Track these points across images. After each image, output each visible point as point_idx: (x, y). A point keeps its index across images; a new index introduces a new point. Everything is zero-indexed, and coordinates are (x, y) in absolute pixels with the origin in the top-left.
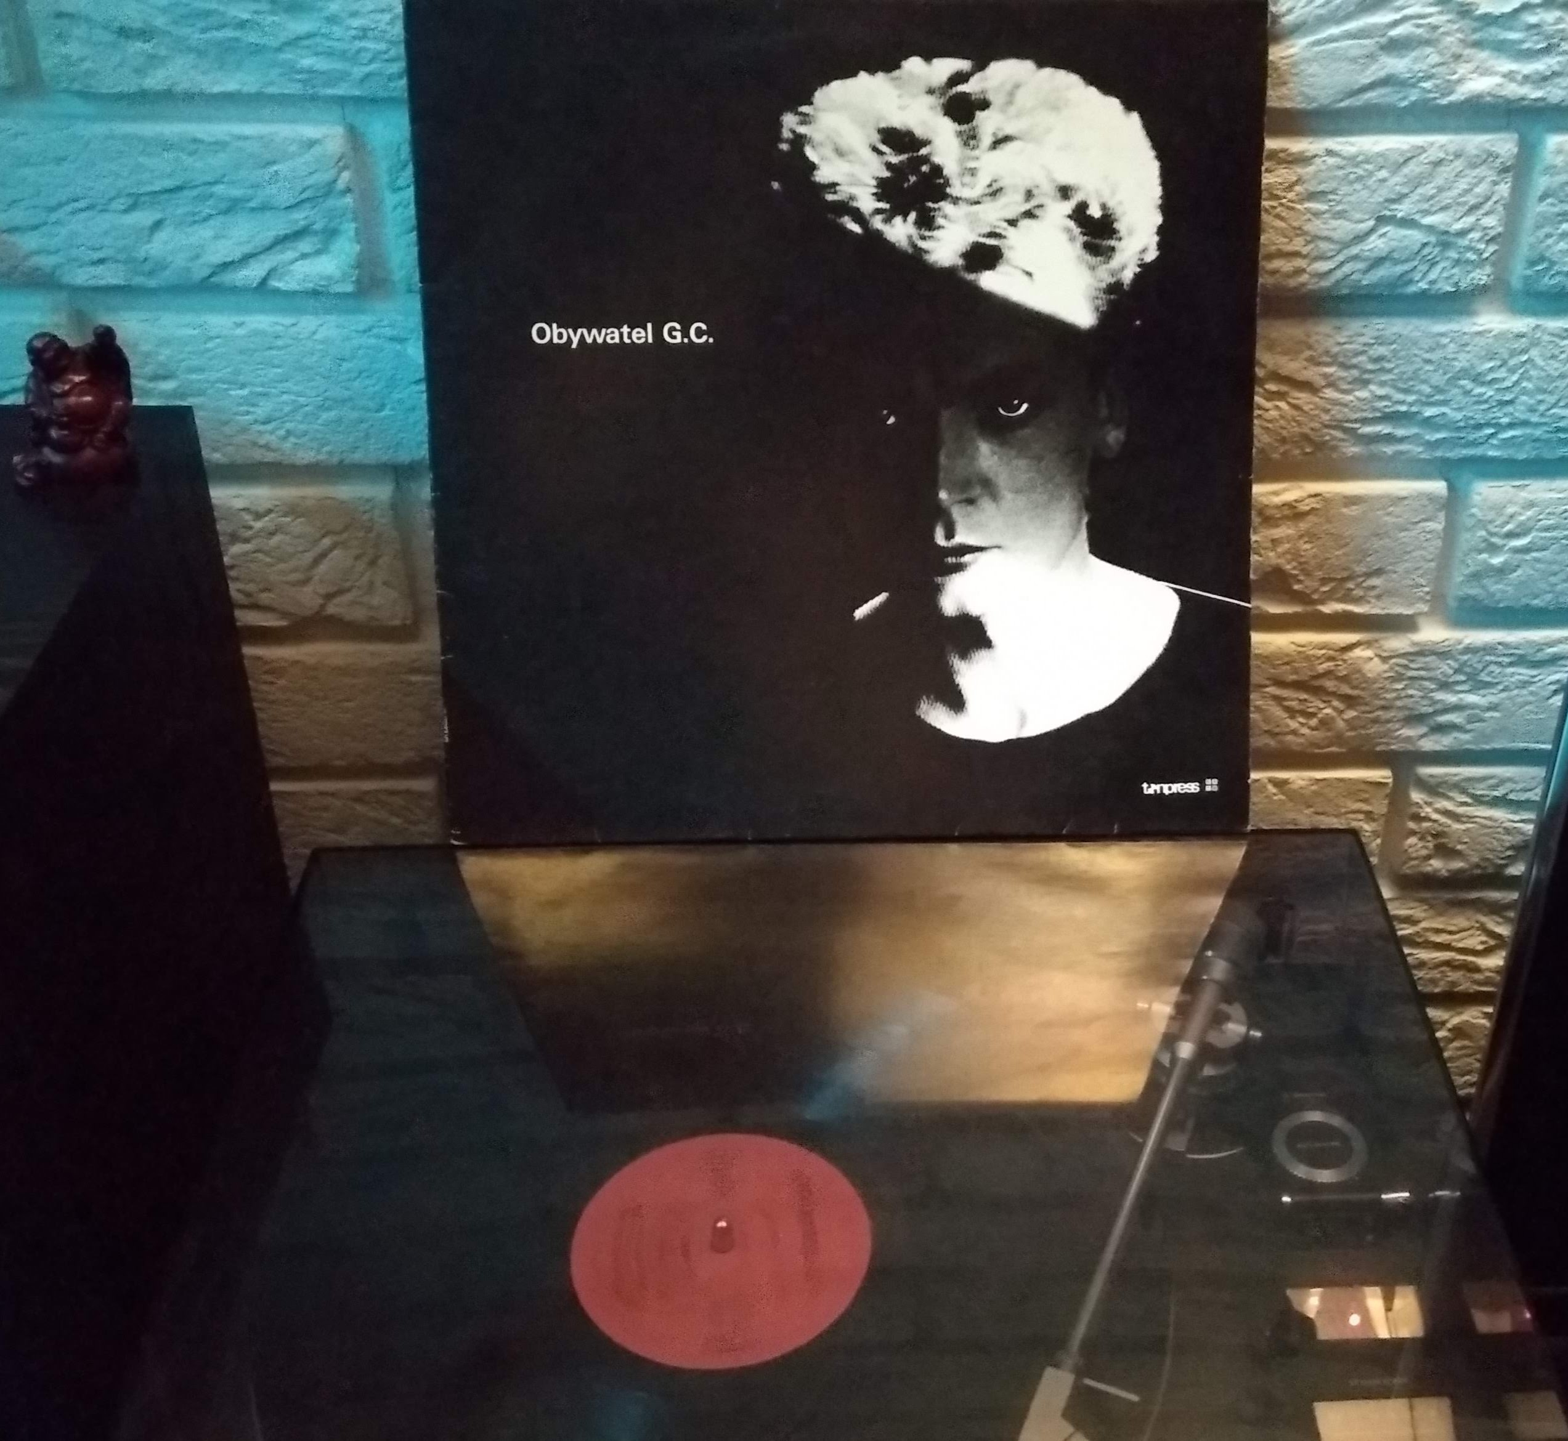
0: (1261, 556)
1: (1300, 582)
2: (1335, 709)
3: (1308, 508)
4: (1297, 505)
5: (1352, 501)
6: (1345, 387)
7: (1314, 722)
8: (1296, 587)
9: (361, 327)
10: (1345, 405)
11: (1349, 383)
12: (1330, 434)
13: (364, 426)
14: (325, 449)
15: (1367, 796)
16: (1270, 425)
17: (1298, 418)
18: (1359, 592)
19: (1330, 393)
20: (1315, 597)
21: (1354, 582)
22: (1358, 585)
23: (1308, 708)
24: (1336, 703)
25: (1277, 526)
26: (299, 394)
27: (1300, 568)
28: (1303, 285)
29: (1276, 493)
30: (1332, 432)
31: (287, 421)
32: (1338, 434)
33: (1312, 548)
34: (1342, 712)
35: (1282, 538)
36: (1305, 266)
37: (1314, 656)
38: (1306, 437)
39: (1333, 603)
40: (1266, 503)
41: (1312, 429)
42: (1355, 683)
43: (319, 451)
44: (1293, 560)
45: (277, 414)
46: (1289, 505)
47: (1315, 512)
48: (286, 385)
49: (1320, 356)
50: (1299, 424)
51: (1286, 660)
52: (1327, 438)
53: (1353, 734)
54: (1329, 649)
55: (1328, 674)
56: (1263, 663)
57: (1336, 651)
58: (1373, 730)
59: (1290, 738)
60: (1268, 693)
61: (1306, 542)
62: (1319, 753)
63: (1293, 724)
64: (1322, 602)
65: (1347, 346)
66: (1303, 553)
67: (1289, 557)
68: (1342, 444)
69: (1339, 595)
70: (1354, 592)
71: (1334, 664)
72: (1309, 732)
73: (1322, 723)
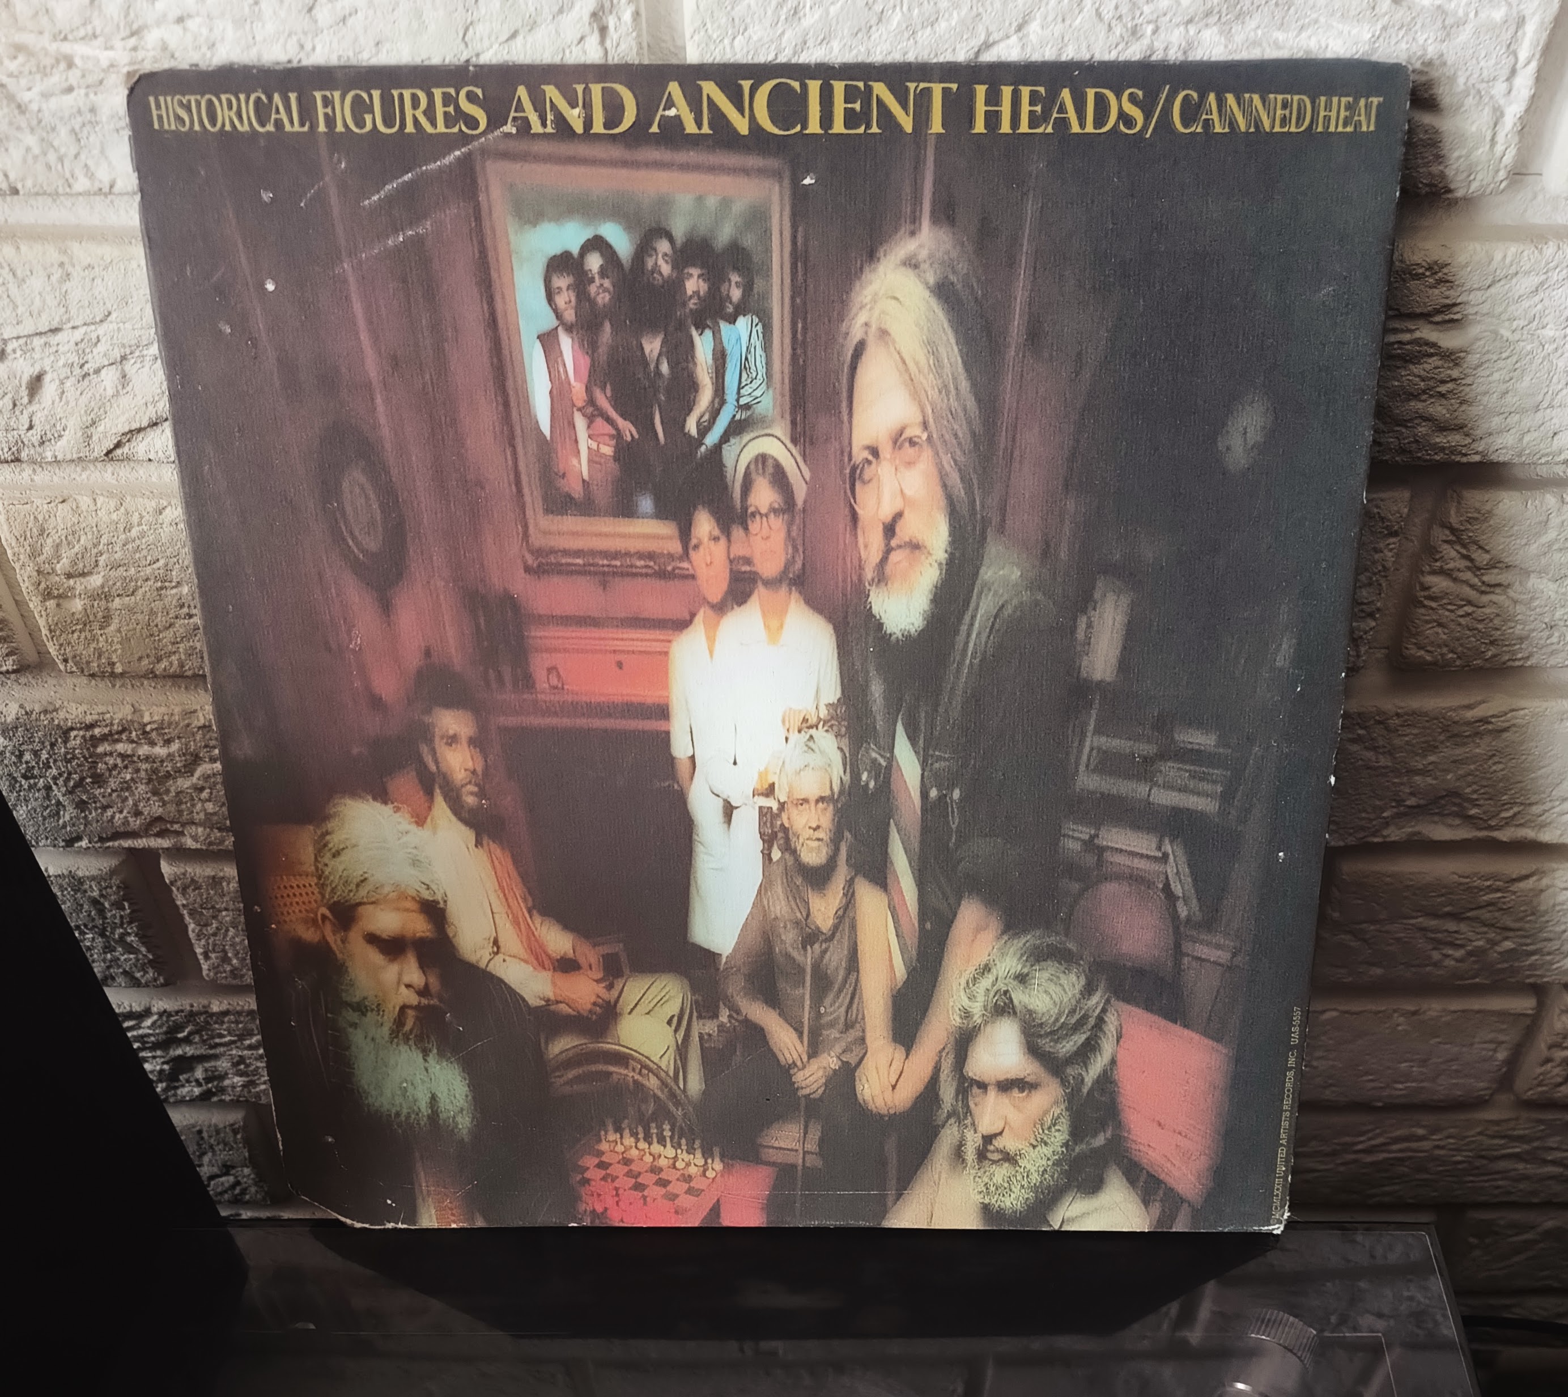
0: (1436, 779)
1: (1478, 806)
2: (1489, 941)
3: (1506, 725)
4: (1493, 720)
7: (1459, 953)
8: (1474, 811)
15: (1505, 1026)
16: (1480, 626)
17: (1519, 617)
18: (1547, 818)
20: (1494, 821)
21: (1544, 807)
22: (1548, 810)
23: (1457, 939)
24: (1493, 935)
25: (1465, 744)
27: (1482, 791)
29: (1469, 707)
33: (1502, 770)
34: (1497, 943)
35: (1467, 758)
37: (1476, 887)
38: (1522, 639)
39: (1513, 829)
40: (1457, 719)
41: (1534, 630)
42: (1522, 915)
44: (1475, 783)
46: (1484, 721)
47: (1514, 729)
50: (1517, 621)
51: (1444, 891)
53: (1506, 965)
54: (1499, 880)
55: (1490, 904)
56: (1415, 894)
57: (1508, 881)
58: (1528, 963)
59: (1428, 969)
60: (1412, 925)
61: (1495, 764)
62: (1459, 985)
63: (1436, 955)
64: (1498, 828)
66: (1488, 776)
67: (1470, 778)
69: (1522, 821)
70: (1542, 818)
71: (1499, 895)
72: (1453, 963)
73: (1470, 954)
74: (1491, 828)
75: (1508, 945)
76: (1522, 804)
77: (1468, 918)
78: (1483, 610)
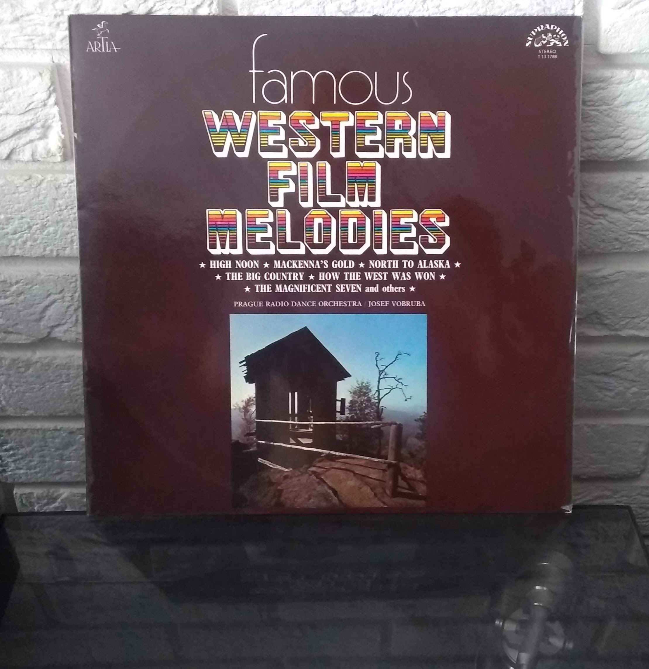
1: (608, 319)
2: (625, 387)
3: (615, 279)
4: (609, 277)
5: (641, 275)
6: (642, 212)
7: (611, 394)
8: (607, 322)
9: (67, 181)
10: (641, 222)
11: (644, 209)
12: (632, 238)
13: (69, 236)
14: (48, 249)
15: (641, 434)
16: (596, 234)
17: (613, 229)
18: (642, 324)
19: (633, 215)
20: (617, 327)
21: (640, 319)
22: (642, 321)
23: (609, 387)
24: (627, 385)
25: (597, 289)
26: (32, 219)
27: (610, 311)
28: (622, 154)
29: (597, 271)
30: (632, 236)
31: (26, 233)
32: (636, 237)
33: (617, 301)
34: (629, 389)
35: (599, 295)
36: (622, 144)
37: (614, 360)
38: (617, 239)
39: (627, 330)
40: (591, 276)
41: (620, 235)
42: (638, 373)
43: (45, 250)
44: (605, 308)
45: (19, 229)
46: (604, 277)
47: (620, 281)
48: (23, 213)
49: (628, 195)
50: (612, 231)
51: (599, 361)
52: (629, 240)
53: (635, 400)
54: (624, 356)
55: (622, 368)
56: (585, 363)
57: (629, 357)
58: (646, 399)
59: (598, 402)
61: (613, 298)
63: (600, 395)
64: (620, 330)
65: (644, 189)
66: (611, 304)
67: (603, 305)
68: (638, 243)
69: (631, 327)
70: (639, 325)
71: (625, 363)
72: (609, 399)
73: (617, 394)
74: (616, 330)
75: (635, 389)
76: (629, 318)
77: (613, 375)
78: (596, 226)
